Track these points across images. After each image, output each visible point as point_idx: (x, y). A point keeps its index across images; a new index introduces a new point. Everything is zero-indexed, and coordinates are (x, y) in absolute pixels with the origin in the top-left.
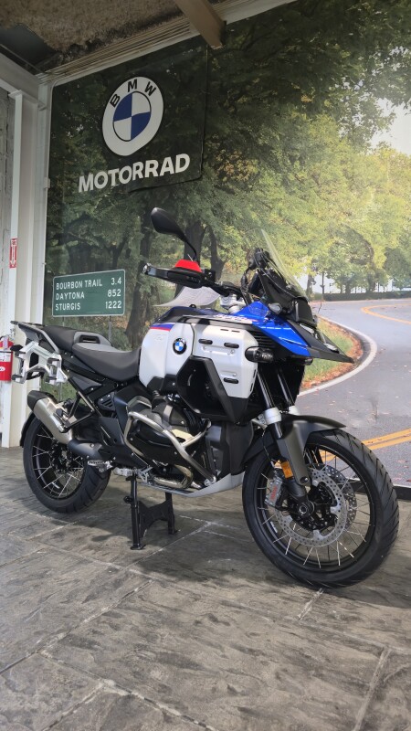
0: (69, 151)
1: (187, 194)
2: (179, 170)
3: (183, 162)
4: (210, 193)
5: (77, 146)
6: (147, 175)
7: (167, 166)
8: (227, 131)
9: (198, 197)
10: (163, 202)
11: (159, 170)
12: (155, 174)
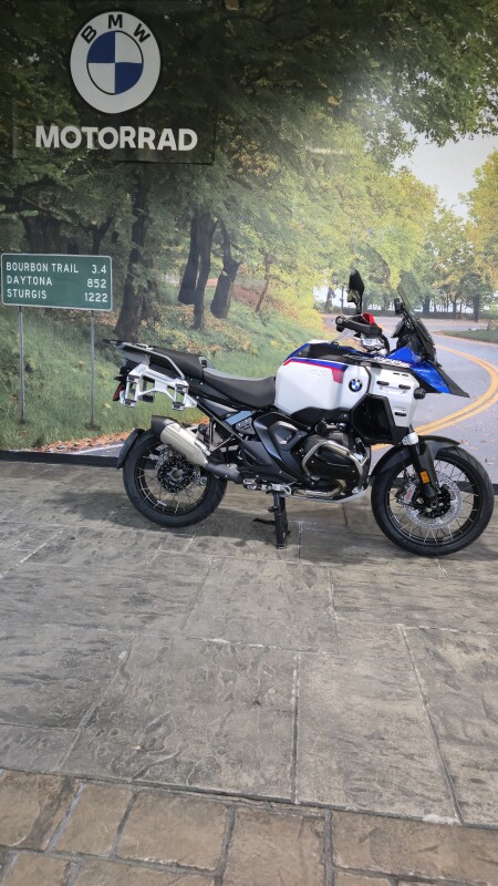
0: (18, 86)
1: (193, 178)
2: (183, 147)
3: (188, 139)
4: (223, 183)
5: (31, 82)
6: (141, 146)
7: (167, 139)
8: (244, 115)
9: (207, 185)
10: (162, 182)
11: (156, 142)
12: (152, 147)
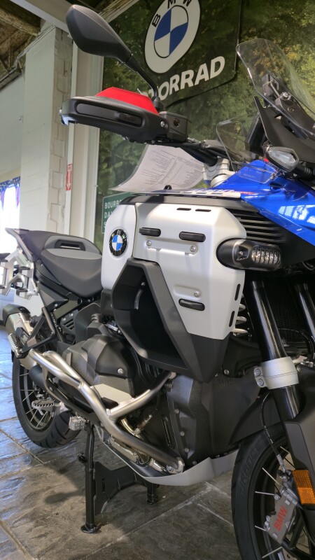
0: (118, 79)
1: (221, 98)
2: (214, 74)
3: (218, 64)
4: (245, 92)
5: (124, 73)
6: (183, 87)
7: (203, 73)
8: (266, 20)
9: (232, 100)
10: (197, 111)
11: (194, 80)
12: (191, 84)
